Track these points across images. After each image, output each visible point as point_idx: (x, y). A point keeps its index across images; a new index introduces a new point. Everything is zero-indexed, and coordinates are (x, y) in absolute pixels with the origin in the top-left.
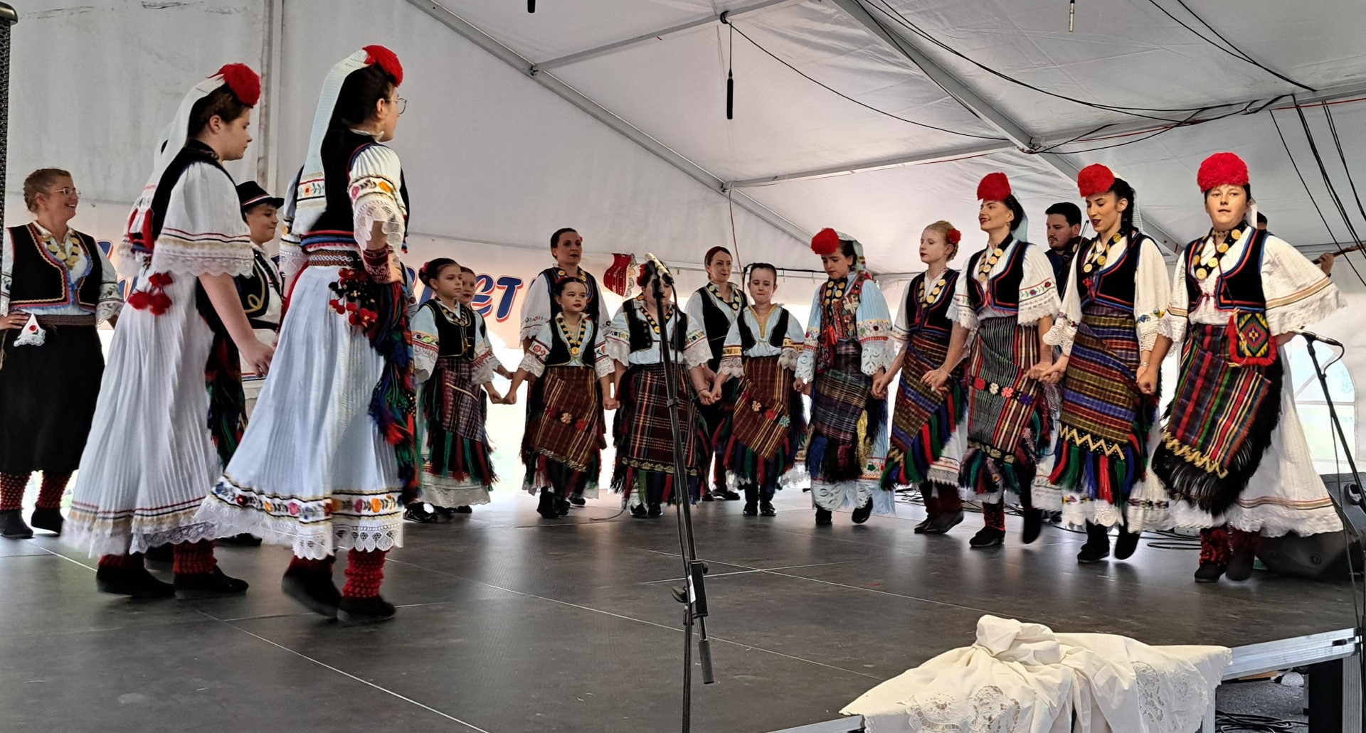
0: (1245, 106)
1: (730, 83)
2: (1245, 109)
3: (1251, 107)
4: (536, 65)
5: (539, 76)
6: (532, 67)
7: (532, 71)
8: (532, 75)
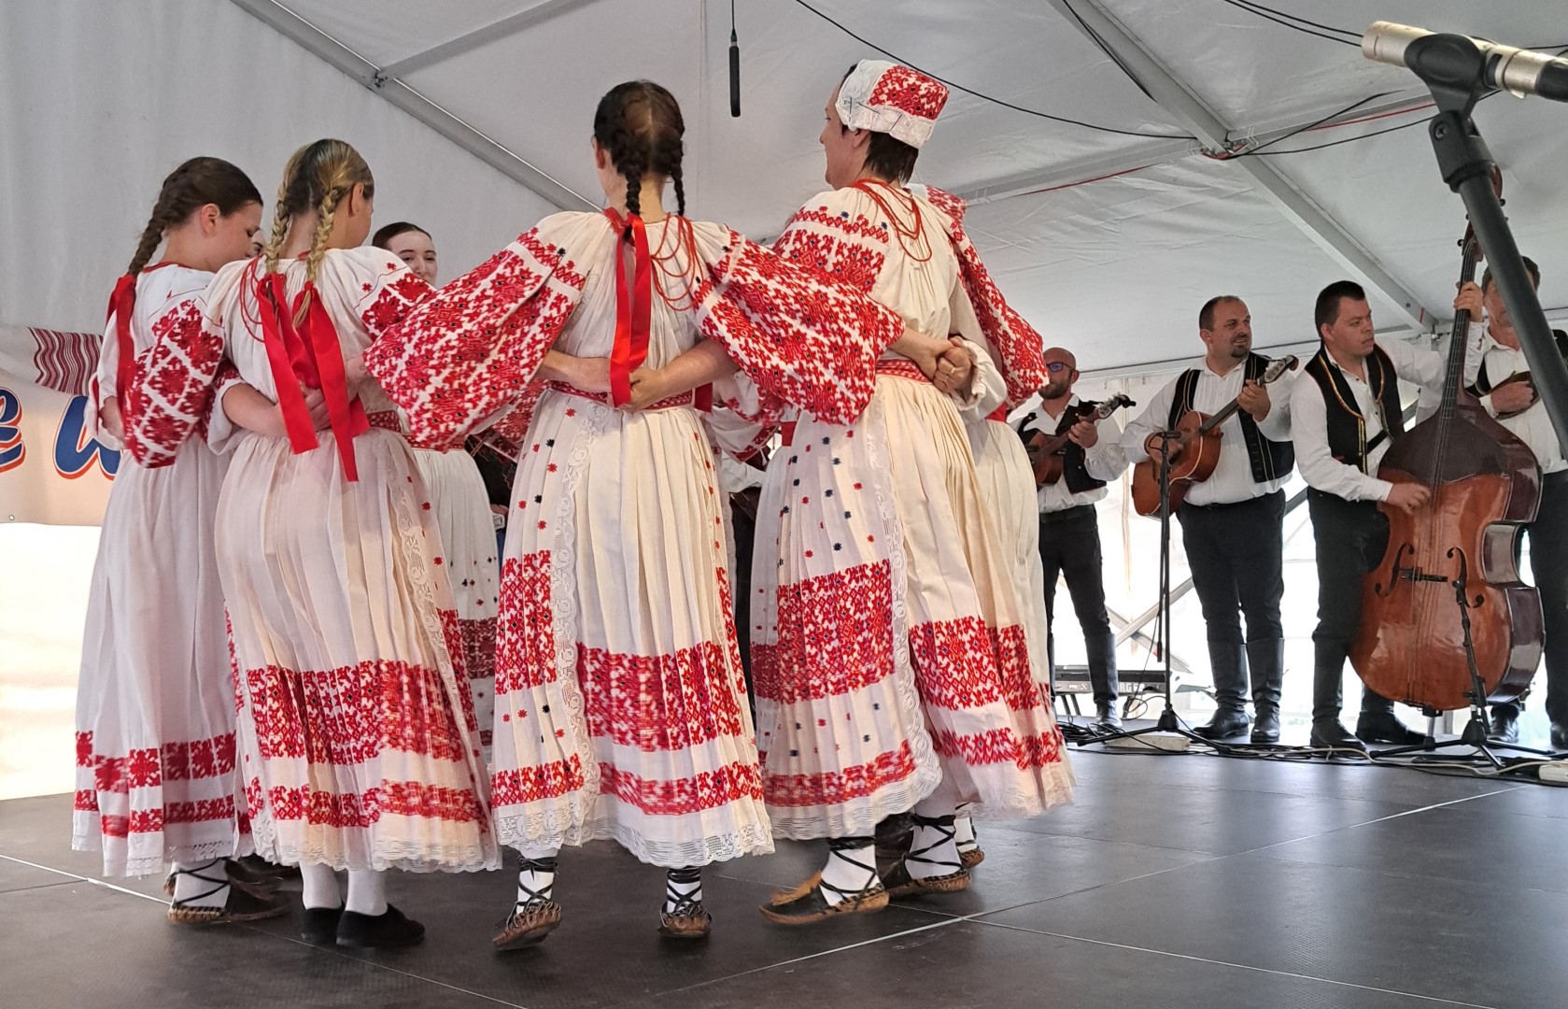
1: (734, 53)
4: (383, 70)
5: (387, 89)
6: (377, 72)
7: (378, 81)
8: (378, 86)
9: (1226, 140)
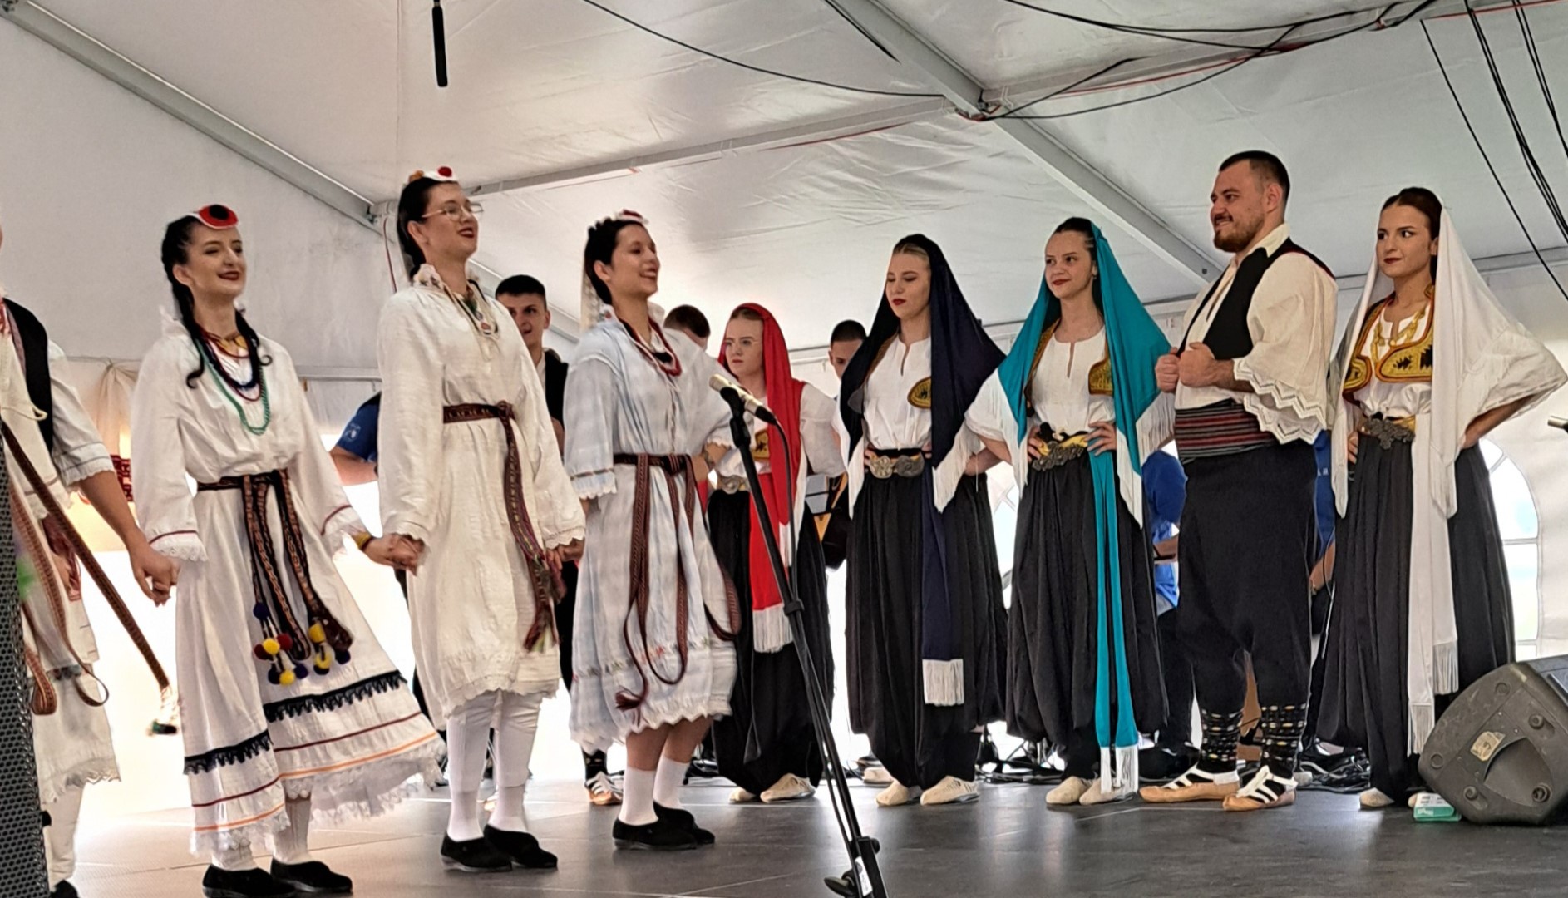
0: (1377, 14)
1: (438, 15)
2: (1378, 20)
3: (1387, 17)
5: (20, 12)
7: (7, 4)
8: (7, 9)
9: (980, 100)
